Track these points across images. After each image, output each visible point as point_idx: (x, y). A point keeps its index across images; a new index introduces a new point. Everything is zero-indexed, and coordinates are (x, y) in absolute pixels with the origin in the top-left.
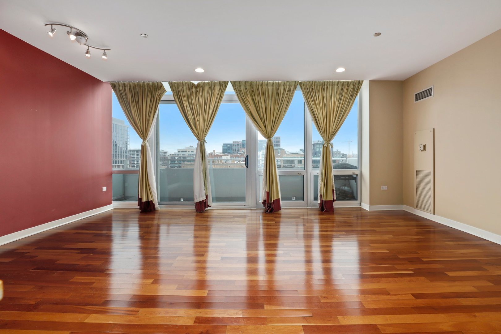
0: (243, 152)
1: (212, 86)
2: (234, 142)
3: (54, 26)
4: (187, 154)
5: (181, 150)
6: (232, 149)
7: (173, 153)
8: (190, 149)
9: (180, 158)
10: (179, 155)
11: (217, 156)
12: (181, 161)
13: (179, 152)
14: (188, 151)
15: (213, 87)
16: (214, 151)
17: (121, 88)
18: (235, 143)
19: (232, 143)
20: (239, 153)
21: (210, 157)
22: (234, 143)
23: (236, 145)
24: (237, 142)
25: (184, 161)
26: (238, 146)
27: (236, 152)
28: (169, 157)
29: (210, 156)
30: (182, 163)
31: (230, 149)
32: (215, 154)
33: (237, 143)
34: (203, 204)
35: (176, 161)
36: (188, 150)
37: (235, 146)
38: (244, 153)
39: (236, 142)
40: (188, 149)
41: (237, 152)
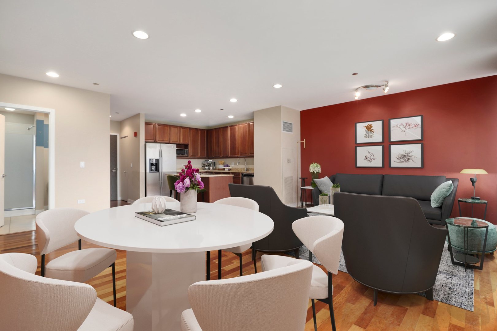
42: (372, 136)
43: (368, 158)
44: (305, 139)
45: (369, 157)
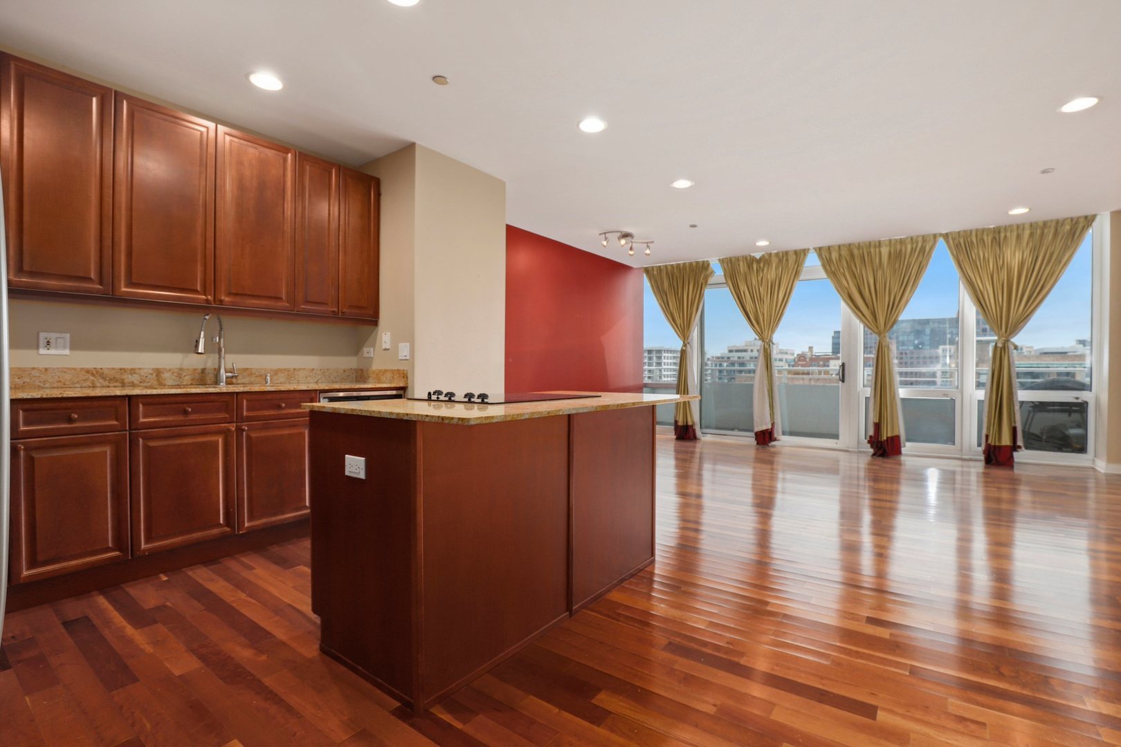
1: (783, 257)
3: (607, 235)
4: (747, 355)
5: (735, 349)
7: (719, 355)
8: (754, 345)
9: (733, 364)
10: (731, 359)
11: (817, 359)
12: (734, 371)
13: (730, 351)
14: (749, 351)
15: (785, 259)
16: (811, 348)
17: (655, 273)
21: (800, 363)
25: (741, 372)
27: (869, 349)
28: (709, 363)
29: (799, 360)
30: (737, 375)
32: (812, 355)
34: (767, 435)
35: (725, 372)
36: (749, 348)
40: (751, 346)
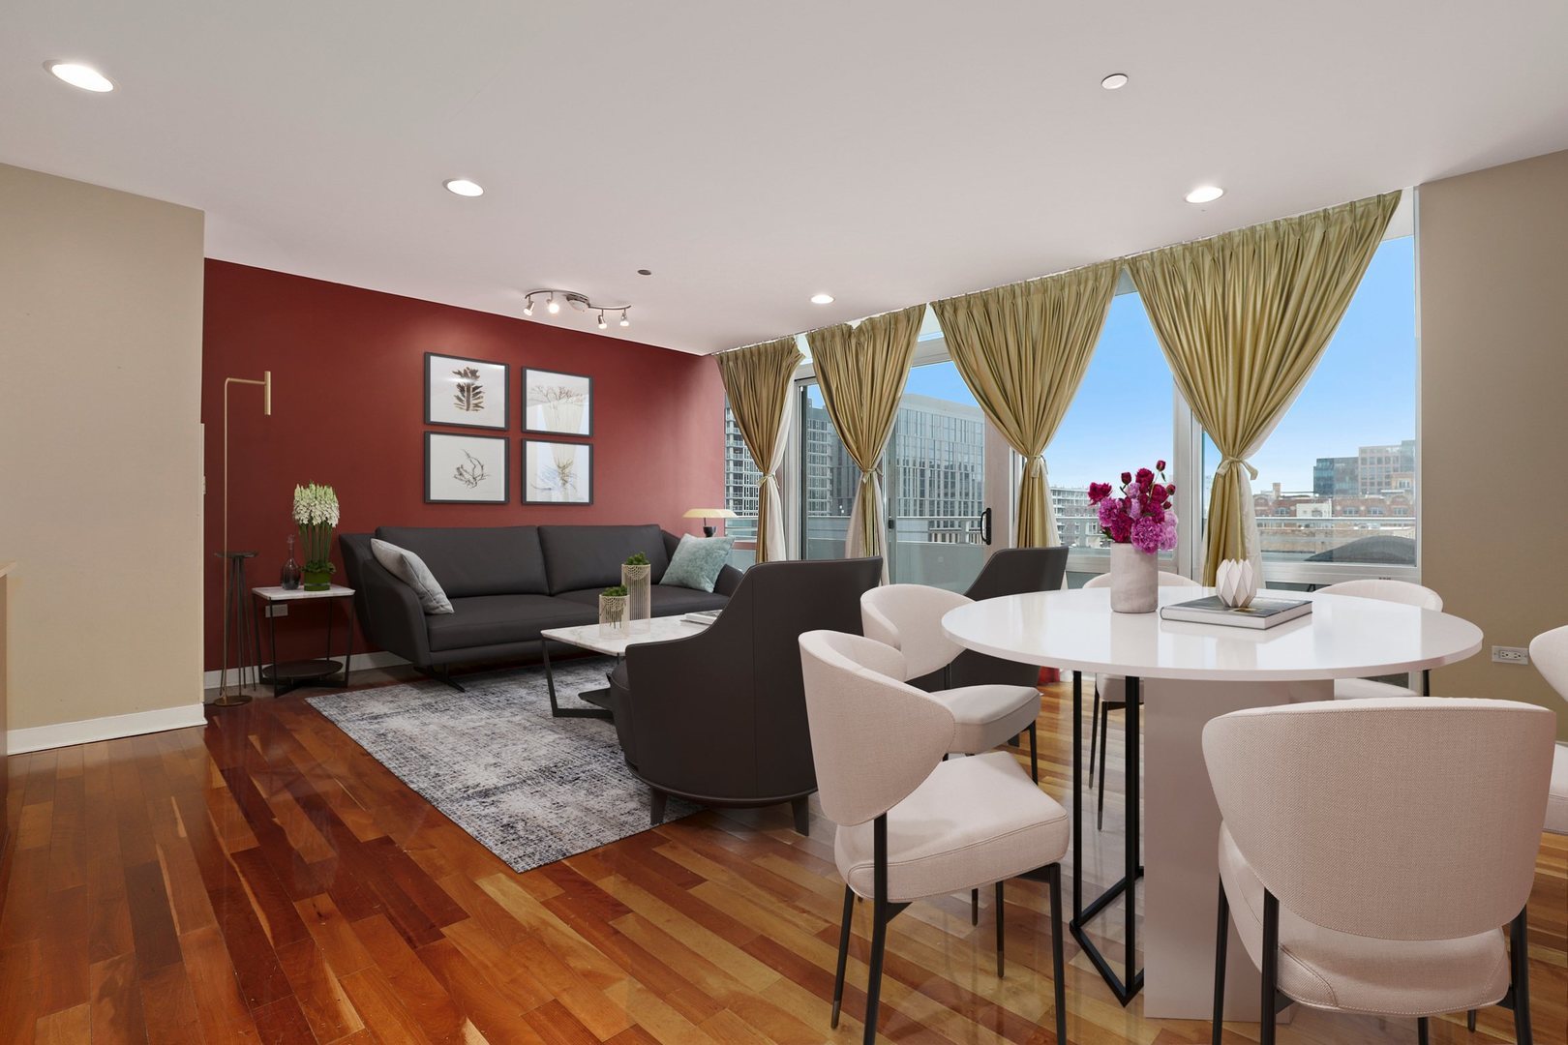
0: (1401, 485)
1: (891, 324)
2: (1363, 451)
6: (1354, 478)
11: (1286, 505)
16: (1276, 486)
18: (1368, 456)
19: (1355, 454)
20: (1384, 494)
22: (1364, 456)
23: (1372, 463)
24: (1380, 449)
26: (1384, 465)
27: (1376, 487)
31: (1347, 479)
32: (1277, 497)
33: (1379, 455)
37: (1368, 466)
38: (1411, 492)
39: (1372, 450)
41: (1379, 490)
42: (476, 405)
43: (464, 473)
44: (269, 374)
45: (470, 470)
